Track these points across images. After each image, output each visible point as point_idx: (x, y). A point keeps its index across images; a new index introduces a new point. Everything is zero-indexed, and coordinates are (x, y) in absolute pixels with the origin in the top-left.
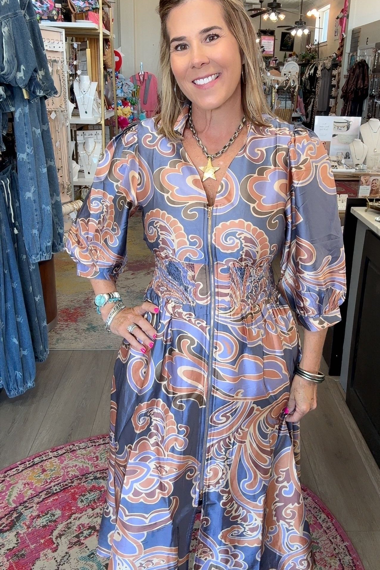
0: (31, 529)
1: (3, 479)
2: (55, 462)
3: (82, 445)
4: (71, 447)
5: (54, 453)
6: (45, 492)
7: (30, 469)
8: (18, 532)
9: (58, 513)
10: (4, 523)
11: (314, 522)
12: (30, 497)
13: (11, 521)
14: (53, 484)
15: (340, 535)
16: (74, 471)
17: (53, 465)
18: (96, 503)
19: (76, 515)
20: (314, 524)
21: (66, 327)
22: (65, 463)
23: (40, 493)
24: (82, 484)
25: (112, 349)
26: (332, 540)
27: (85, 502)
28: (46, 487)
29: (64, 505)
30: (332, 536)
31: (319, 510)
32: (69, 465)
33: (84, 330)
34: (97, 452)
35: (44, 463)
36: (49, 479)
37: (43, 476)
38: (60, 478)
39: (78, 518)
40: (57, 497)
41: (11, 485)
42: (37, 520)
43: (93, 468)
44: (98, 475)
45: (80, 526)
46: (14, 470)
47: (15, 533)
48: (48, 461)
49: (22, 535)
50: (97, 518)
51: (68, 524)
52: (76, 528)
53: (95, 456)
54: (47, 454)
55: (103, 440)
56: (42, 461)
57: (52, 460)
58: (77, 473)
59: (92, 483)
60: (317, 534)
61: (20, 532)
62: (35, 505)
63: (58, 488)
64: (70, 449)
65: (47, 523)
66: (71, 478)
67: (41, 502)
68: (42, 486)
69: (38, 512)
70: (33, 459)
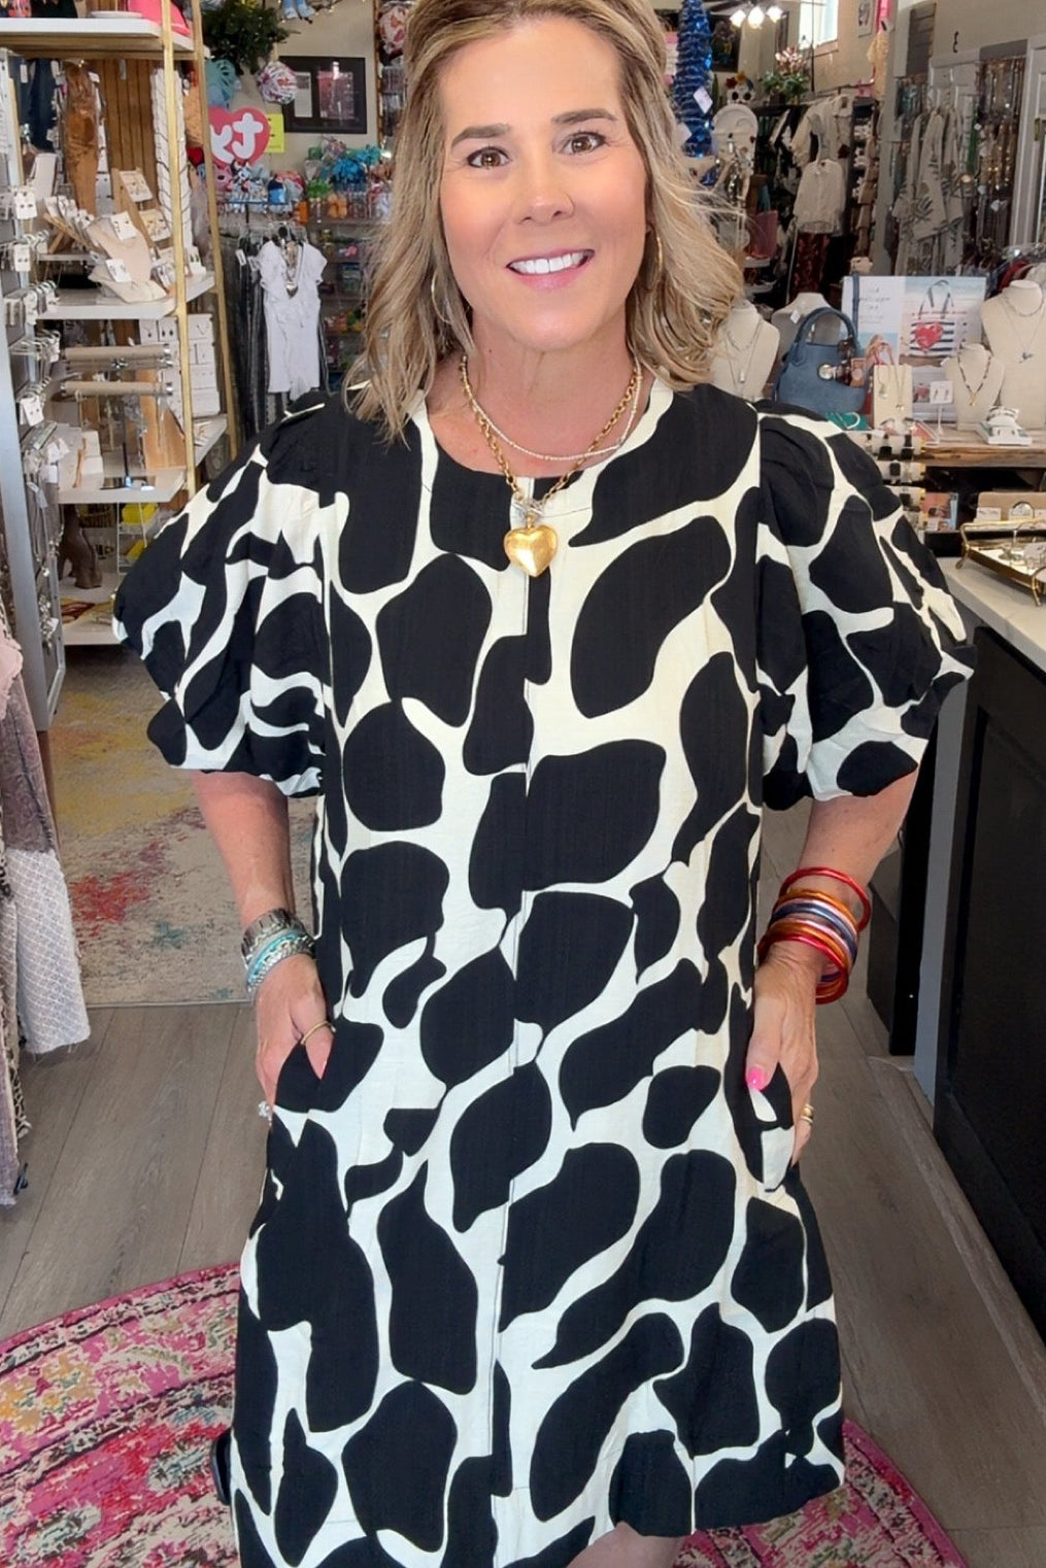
2: (77, 1358)
3: (155, 1302)
4: (122, 1307)
5: (74, 1328)
6: (48, 1453)
7: (3, 1381)
9: (91, 1514)
11: (855, 1508)
12: (5, 1469)
14: (71, 1426)
15: (932, 1544)
16: (132, 1381)
17: (70, 1368)
18: (202, 1476)
19: (146, 1518)
20: (855, 1513)
21: (92, 935)
22: (106, 1357)
23: (34, 1454)
24: (159, 1422)
25: (233, 998)
26: (910, 1560)
27: (170, 1477)
28: (52, 1436)
29: (107, 1488)
30: (910, 1546)
31: (867, 1469)
32: (117, 1366)
33: (146, 943)
34: (200, 1320)
35: (42, 1362)
36: (60, 1410)
37: (40, 1403)
38: (94, 1407)
39: (151, 1527)
40: (84, 1466)
42: (27, 1540)
43: (191, 1371)
44: (206, 1393)
45: (161, 1551)
48: (54, 1356)
50: (208, 1526)
51: (121, 1547)
52: (148, 1557)
53: (193, 1334)
54: (51, 1332)
55: (218, 1283)
56: (37, 1356)
57: (67, 1350)
58: (145, 1390)
59: (190, 1416)
60: (865, 1541)
62: (19, 1494)
63: (86, 1437)
64: (120, 1314)
65: (59, 1547)
66: (126, 1405)
67: (39, 1481)
68: (41, 1434)
69: (29, 1513)
70: (10, 1350)
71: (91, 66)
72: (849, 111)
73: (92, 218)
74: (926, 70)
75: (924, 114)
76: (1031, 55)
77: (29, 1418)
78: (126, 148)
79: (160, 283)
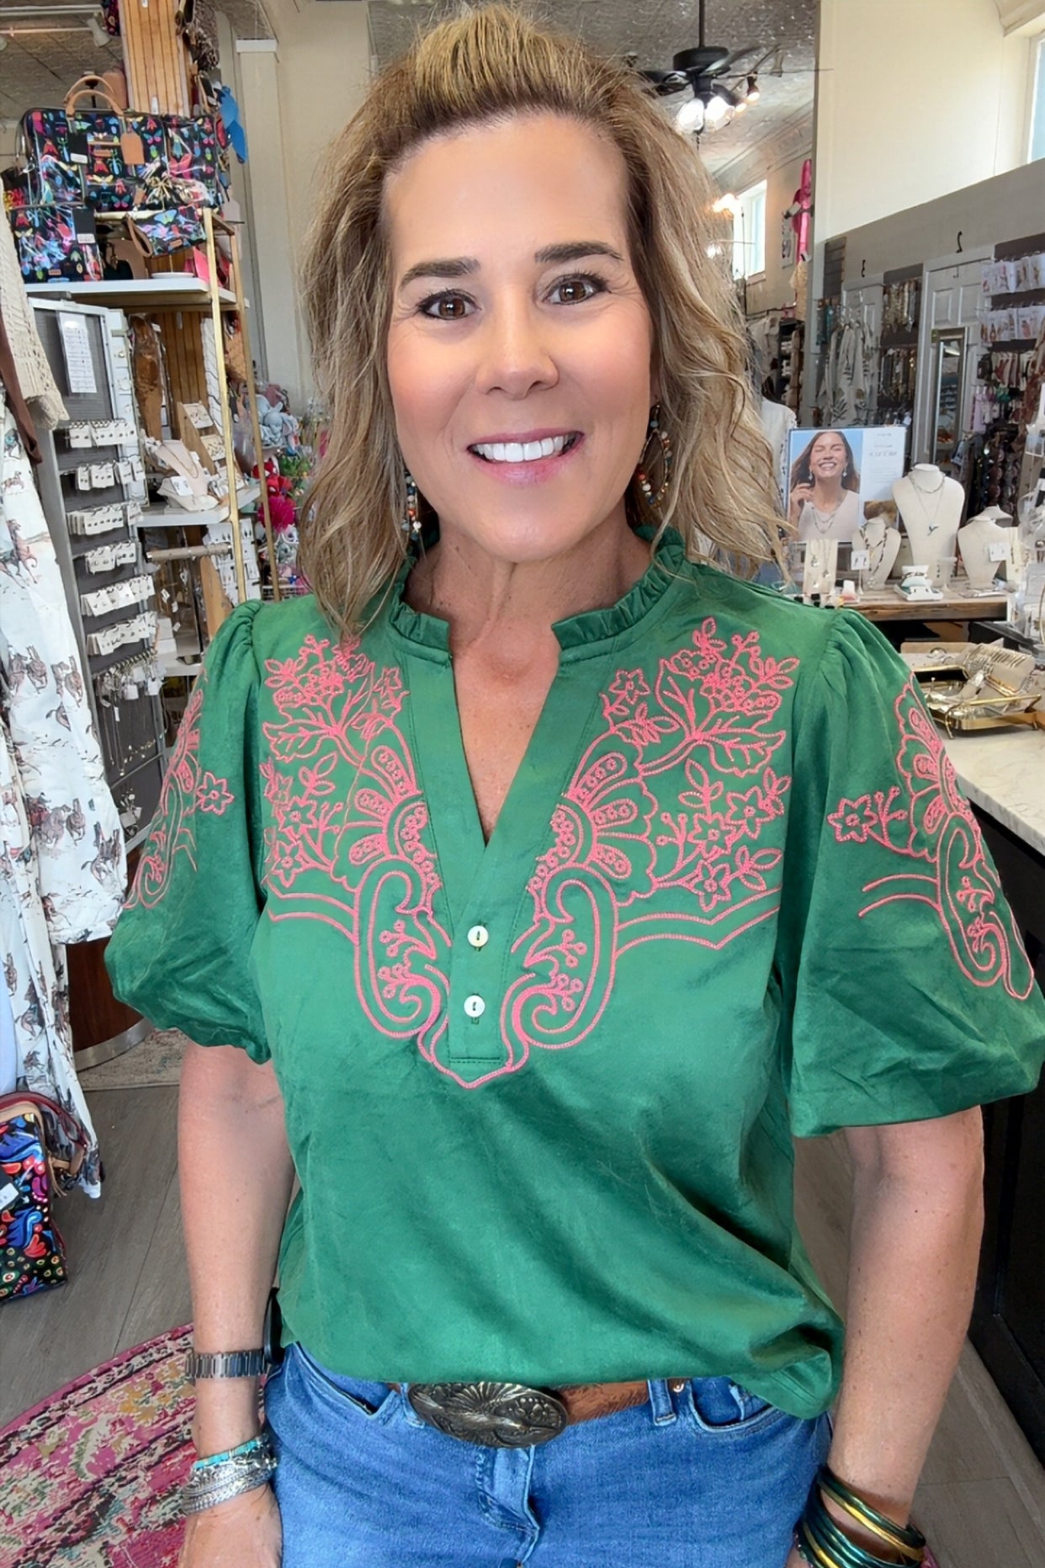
0: (138, 1531)
1: (60, 1413)
5: (180, 1341)
6: (163, 1440)
7: (125, 1384)
8: (106, 1545)
10: (70, 1523)
12: (130, 1454)
13: (88, 1515)
14: (180, 1418)
17: (178, 1373)
23: (151, 1442)
28: (166, 1427)
35: (155, 1368)
36: (171, 1406)
37: (155, 1401)
41: (80, 1427)
42: (149, 1511)
46: (85, 1389)
47: (99, 1544)
48: (164, 1363)
49: (117, 1549)
54: (161, 1344)
56: (150, 1363)
57: (174, 1358)
61: (112, 1542)
62: (141, 1474)
65: (175, 1515)
67: (157, 1464)
68: (156, 1426)
69: (150, 1489)
70: (129, 1360)
71: (153, 319)
72: (776, 330)
73: (158, 443)
74: (839, 293)
75: (838, 330)
76: (926, 276)
77: (147, 1413)
78: (184, 385)
79: (215, 495)
